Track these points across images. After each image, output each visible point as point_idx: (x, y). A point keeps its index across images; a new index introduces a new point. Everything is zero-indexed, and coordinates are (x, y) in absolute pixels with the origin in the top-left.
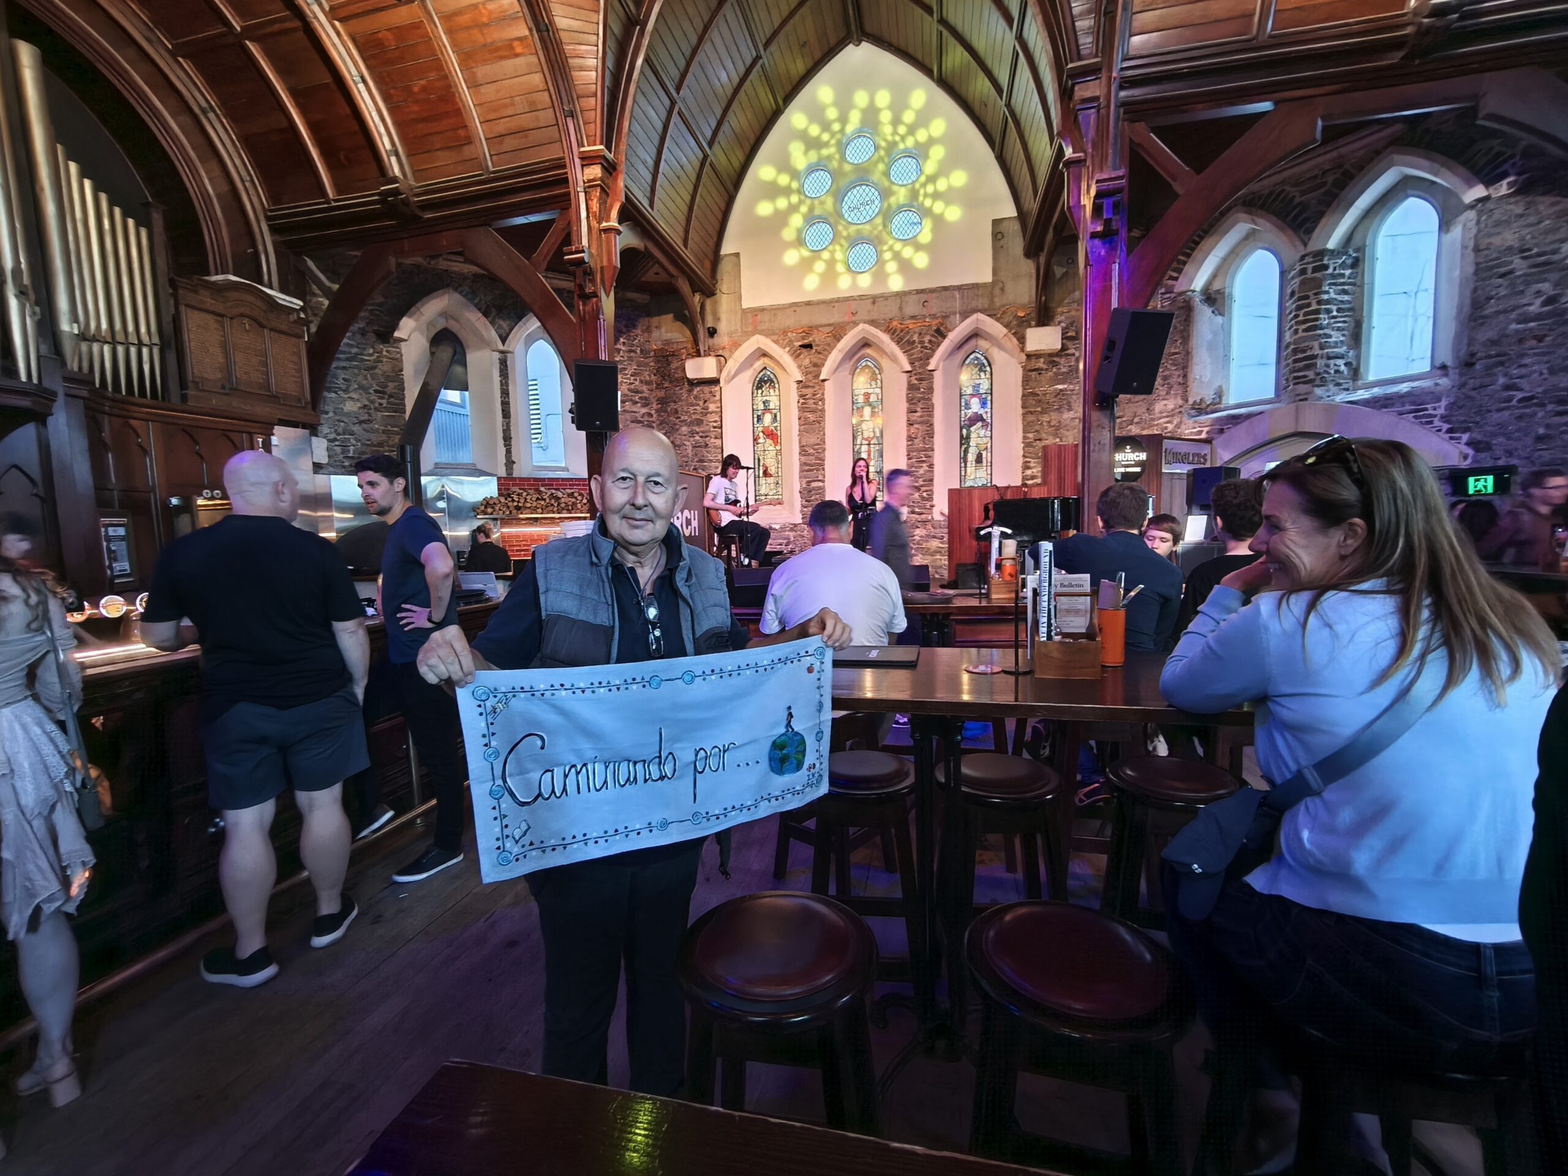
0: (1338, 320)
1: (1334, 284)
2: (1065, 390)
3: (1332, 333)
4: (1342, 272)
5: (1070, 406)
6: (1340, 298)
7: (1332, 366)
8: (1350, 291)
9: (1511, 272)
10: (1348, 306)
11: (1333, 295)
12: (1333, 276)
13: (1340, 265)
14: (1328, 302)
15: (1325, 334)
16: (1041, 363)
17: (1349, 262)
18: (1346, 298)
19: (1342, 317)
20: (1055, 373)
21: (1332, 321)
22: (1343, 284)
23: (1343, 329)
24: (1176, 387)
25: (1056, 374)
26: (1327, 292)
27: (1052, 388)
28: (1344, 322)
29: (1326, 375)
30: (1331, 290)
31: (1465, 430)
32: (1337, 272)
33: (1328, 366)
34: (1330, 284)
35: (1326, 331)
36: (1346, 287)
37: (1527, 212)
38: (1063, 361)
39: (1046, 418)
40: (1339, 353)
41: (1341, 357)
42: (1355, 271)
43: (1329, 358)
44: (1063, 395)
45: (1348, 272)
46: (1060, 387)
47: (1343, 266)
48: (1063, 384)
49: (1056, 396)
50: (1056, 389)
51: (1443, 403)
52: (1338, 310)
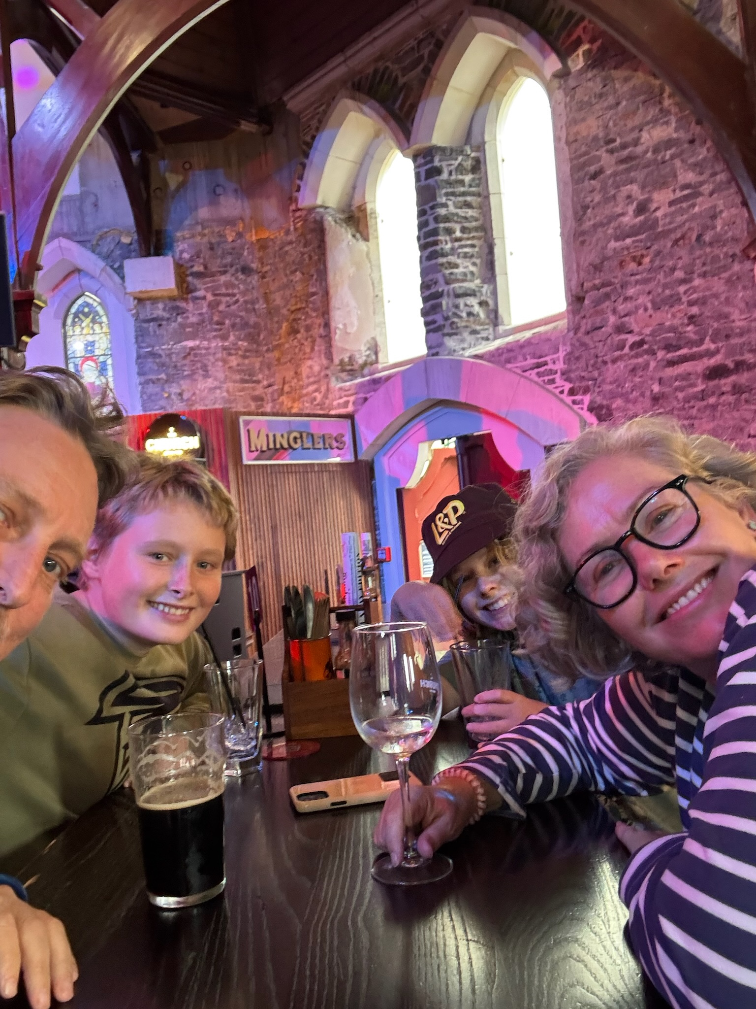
0: (463, 243)
1: (453, 194)
2: (198, 347)
3: (459, 261)
4: (460, 177)
5: (207, 371)
6: (461, 212)
7: (462, 306)
8: (474, 205)
9: (600, 171)
10: (474, 224)
11: (452, 209)
12: (449, 183)
13: (457, 169)
14: (447, 219)
15: (449, 263)
16: (159, 311)
17: (468, 164)
18: (470, 213)
19: (468, 239)
20: (180, 325)
21: (457, 244)
22: (464, 194)
23: (472, 256)
24: (318, 340)
25: (183, 326)
26: (445, 205)
27: (178, 346)
28: (473, 246)
29: (456, 320)
30: (450, 203)
31: (586, 390)
32: (453, 177)
33: (457, 307)
34: (447, 194)
35: (452, 259)
36: (469, 199)
37: (605, 89)
38: (190, 306)
39: (174, 389)
40: (469, 289)
41: (473, 294)
42: (477, 176)
43: (458, 296)
44: (195, 355)
45: (467, 178)
46: (190, 344)
47: (460, 169)
48: (194, 339)
49: (185, 358)
50: (184, 348)
51: (561, 354)
52: (463, 230)
